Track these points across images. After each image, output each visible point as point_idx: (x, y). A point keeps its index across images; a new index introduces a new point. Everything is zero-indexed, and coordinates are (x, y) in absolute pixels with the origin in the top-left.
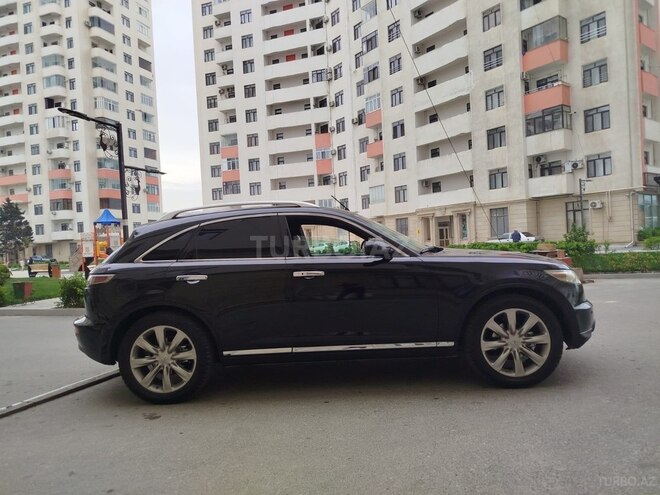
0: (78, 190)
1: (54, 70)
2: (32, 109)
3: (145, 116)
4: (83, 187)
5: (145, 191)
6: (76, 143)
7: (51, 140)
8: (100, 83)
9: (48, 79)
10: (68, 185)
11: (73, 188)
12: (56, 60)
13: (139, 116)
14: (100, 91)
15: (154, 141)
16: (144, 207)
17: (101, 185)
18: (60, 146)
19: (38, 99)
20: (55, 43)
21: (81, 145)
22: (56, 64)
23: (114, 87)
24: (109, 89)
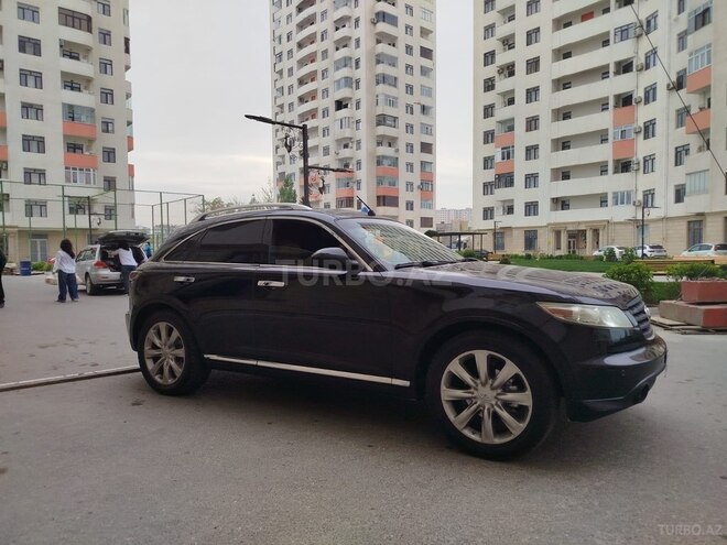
0: (359, 189)
1: (344, 72)
2: (326, 113)
3: (424, 109)
4: (363, 185)
5: (419, 187)
6: (359, 142)
7: (338, 141)
8: (382, 79)
9: (338, 81)
10: (351, 184)
11: (355, 187)
12: (346, 62)
13: (417, 109)
14: (382, 88)
15: (431, 134)
16: (417, 205)
17: (380, 182)
18: (346, 146)
19: (329, 103)
20: (345, 46)
21: (363, 145)
22: (345, 66)
23: (394, 82)
24: (390, 85)
